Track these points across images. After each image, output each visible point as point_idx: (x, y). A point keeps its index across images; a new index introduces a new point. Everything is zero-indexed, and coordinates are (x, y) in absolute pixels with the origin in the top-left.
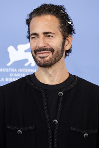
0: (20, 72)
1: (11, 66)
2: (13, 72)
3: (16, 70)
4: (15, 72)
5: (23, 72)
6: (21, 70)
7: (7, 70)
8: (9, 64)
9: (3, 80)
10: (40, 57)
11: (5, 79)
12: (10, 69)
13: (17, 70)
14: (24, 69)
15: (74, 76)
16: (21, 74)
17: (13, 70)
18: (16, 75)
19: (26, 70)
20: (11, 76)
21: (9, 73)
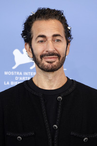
0: (25, 76)
1: (16, 70)
2: (18, 76)
3: (21, 74)
4: (20, 76)
5: (28, 76)
6: (26, 74)
7: (12, 73)
8: (14, 68)
9: (8, 83)
11: (10, 83)
12: (15, 72)
13: (23, 73)
14: (29, 73)
15: (72, 80)
16: (26, 78)
17: (18, 73)
18: (21, 79)
19: (32, 73)
20: (16, 79)
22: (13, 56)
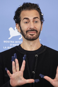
0: (16, 43)
1: (11, 40)
2: (12, 43)
3: (13, 42)
4: (13, 43)
6: (17, 42)
8: (9, 38)
9: (6, 48)
10: (31, 35)
11: (7, 48)
13: (15, 42)
14: (18, 42)
16: (17, 44)
17: (12, 42)
18: (13, 45)
19: (20, 42)
20: (11, 45)
21: (10, 43)
22: (9, 32)
